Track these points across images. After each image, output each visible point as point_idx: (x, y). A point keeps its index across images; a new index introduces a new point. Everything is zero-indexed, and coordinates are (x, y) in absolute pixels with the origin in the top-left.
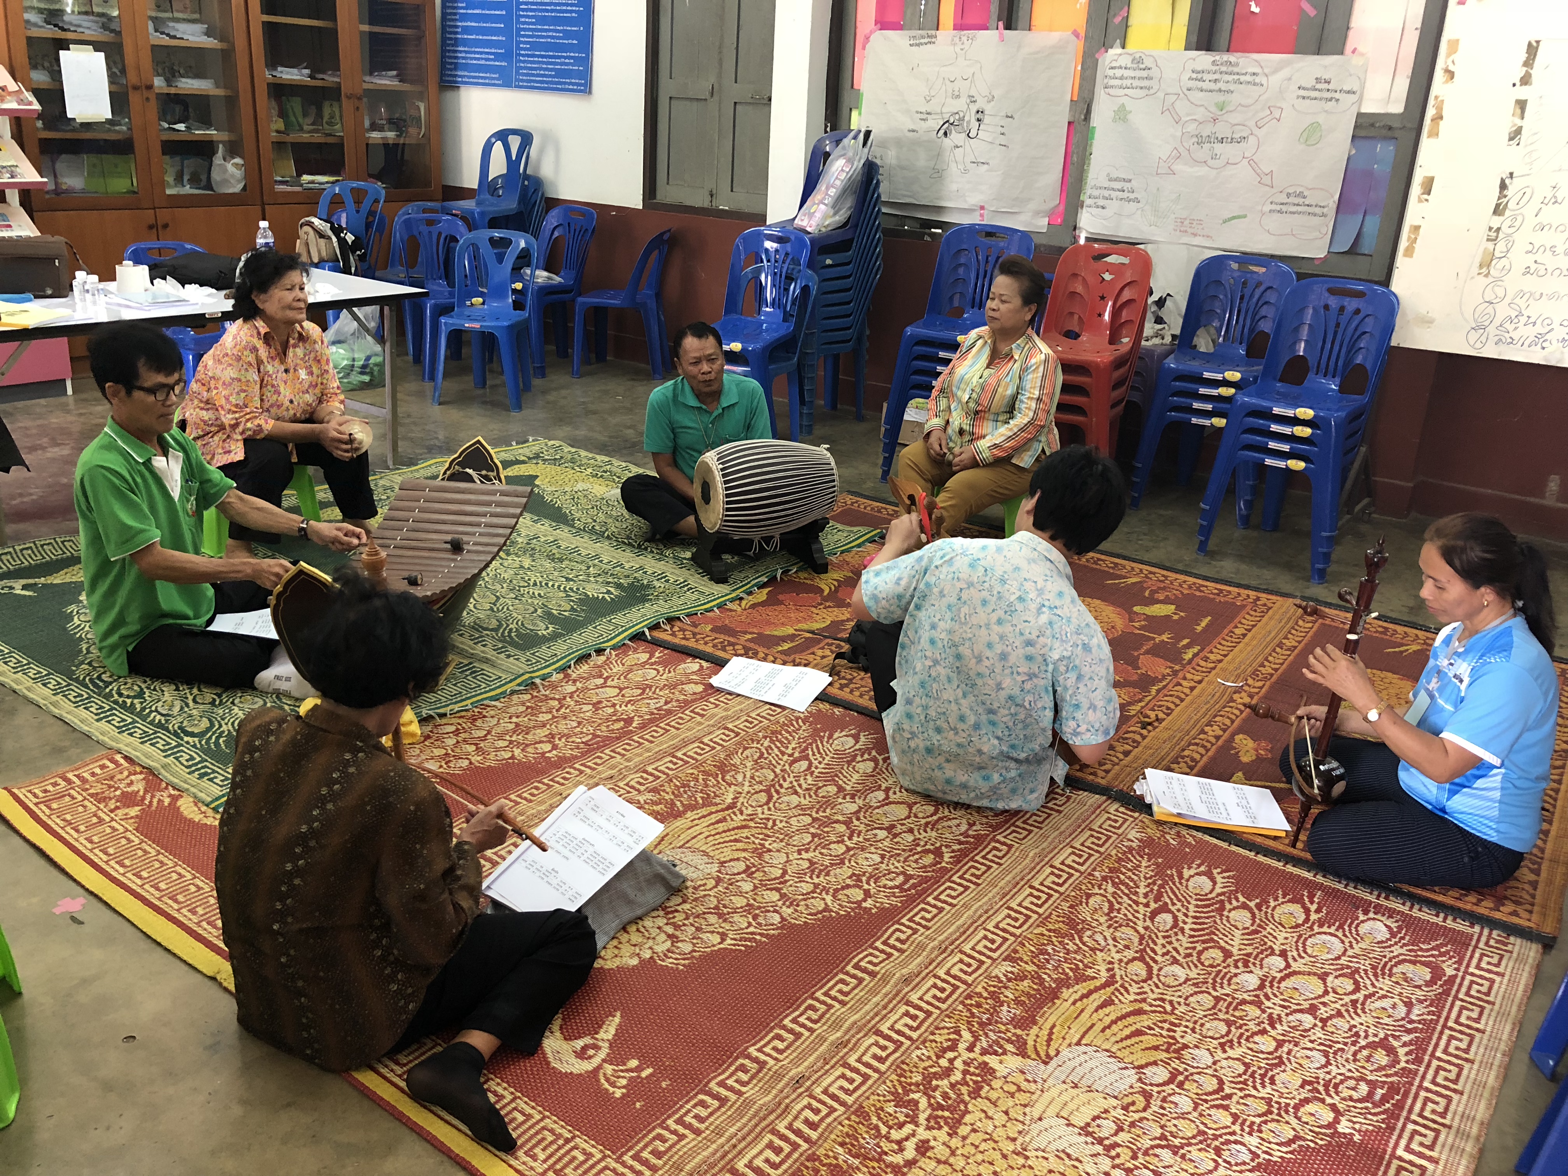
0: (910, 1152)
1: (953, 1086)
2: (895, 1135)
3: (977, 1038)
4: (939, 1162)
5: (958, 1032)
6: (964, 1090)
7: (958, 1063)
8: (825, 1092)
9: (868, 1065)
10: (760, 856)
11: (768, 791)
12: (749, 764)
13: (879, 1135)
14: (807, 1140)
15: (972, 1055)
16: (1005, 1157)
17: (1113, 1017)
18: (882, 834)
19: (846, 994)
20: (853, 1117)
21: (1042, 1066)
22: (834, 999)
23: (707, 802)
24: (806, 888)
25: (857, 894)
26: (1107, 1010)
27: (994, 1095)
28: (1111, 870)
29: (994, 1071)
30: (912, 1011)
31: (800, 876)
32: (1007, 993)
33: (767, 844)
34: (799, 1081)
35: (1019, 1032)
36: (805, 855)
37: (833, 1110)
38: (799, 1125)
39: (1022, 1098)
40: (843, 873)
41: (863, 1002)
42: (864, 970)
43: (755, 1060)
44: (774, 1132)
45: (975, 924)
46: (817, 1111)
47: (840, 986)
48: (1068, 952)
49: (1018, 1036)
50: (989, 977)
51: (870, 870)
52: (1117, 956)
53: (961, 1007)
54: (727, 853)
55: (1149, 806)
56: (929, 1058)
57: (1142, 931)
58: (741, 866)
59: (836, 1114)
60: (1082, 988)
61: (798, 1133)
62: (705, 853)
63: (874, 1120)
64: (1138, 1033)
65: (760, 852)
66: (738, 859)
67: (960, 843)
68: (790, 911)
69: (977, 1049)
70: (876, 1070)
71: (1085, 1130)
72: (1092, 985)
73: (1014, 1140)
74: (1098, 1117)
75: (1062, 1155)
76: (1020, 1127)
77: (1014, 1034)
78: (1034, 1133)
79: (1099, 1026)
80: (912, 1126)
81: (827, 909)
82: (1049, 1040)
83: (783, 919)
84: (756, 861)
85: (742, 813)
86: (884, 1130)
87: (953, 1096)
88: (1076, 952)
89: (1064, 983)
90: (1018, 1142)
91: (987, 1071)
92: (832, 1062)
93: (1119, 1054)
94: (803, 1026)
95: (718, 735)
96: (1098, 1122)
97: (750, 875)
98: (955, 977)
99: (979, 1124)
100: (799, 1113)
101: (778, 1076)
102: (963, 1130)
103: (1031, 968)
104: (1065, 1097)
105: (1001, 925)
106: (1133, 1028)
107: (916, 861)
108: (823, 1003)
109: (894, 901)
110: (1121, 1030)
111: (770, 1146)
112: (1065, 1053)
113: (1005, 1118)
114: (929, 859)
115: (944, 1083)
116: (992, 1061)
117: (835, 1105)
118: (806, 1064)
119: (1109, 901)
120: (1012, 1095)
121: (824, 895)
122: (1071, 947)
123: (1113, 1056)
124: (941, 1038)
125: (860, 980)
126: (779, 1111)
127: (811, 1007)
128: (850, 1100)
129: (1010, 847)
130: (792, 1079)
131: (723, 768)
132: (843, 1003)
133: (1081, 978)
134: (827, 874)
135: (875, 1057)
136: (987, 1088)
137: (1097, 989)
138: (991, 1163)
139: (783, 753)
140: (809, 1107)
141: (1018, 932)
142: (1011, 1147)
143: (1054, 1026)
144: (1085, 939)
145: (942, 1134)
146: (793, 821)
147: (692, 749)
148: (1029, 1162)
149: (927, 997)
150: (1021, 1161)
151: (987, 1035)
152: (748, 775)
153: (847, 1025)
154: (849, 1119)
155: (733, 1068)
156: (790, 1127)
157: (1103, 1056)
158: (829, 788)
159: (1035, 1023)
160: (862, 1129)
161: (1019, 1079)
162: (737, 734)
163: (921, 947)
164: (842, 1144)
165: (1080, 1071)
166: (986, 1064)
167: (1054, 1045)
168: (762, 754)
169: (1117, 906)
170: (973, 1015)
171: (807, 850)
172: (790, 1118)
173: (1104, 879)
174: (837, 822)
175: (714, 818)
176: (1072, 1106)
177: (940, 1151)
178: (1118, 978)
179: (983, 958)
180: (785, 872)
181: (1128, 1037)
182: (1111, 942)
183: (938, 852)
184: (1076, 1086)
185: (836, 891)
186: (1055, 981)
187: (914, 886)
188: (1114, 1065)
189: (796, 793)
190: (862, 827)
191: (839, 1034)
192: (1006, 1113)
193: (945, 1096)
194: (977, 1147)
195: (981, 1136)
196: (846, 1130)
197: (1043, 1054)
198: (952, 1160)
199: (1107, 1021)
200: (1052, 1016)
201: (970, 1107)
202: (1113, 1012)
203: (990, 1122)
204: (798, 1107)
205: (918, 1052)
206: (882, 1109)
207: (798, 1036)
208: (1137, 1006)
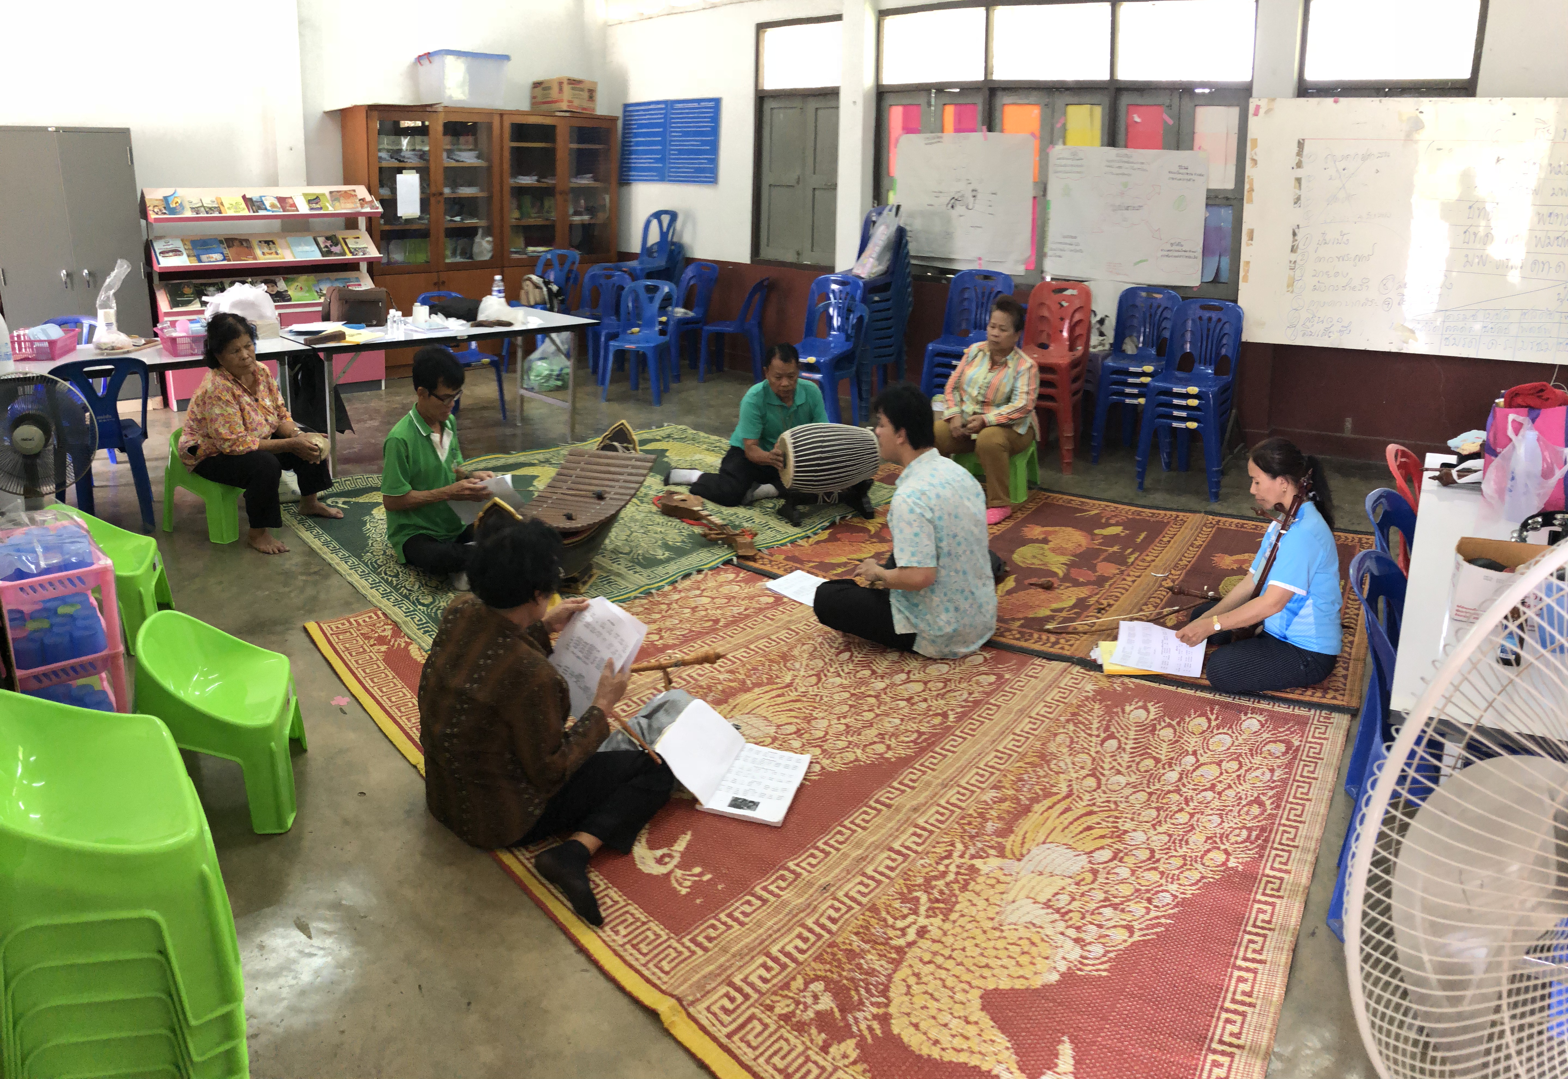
0: (911, 935)
1: (947, 884)
2: (900, 924)
3: (966, 847)
4: (934, 941)
5: (953, 845)
6: (956, 886)
7: (953, 868)
8: (846, 895)
9: (882, 874)
10: (809, 722)
11: (818, 675)
12: (806, 656)
13: (887, 926)
14: (829, 931)
15: (962, 861)
16: (985, 932)
17: (1070, 820)
18: (903, 704)
19: (867, 822)
20: (867, 913)
21: (1016, 863)
22: (858, 826)
23: (770, 681)
24: (841, 744)
25: (881, 748)
26: (1065, 815)
27: (978, 888)
28: (1074, 714)
29: (979, 870)
30: (919, 831)
31: (838, 736)
32: (993, 812)
33: (814, 714)
34: (825, 888)
35: (1000, 840)
36: (843, 721)
37: (850, 908)
38: (823, 920)
39: (1000, 888)
40: (871, 733)
41: (879, 827)
42: (883, 804)
43: (793, 872)
44: (803, 926)
45: (971, 764)
46: (837, 910)
47: (864, 816)
48: (1039, 777)
49: (999, 843)
50: (978, 802)
51: (892, 730)
52: (1075, 775)
53: (956, 826)
54: (783, 719)
55: (1101, 666)
56: (930, 865)
57: (1094, 755)
58: (793, 728)
59: (853, 911)
60: (1048, 802)
61: (823, 927)
62: (766, 718)
63: (884, 914)
64: (1089, 828)
65: (809, 719)
66: (791, 724)
67: (963, 707)
68: (828, 762)
69: (967, 856)
70: (888, 877)
71: (1047, 905)
72: (1055, 799)
73: (992, 919)
74: (1057, 894)
75: (1030, 926)
76: (998, 909)
77: (997, 842)
78: (1008, 912)
79: (1061, 827)
80: (914, 917)
81: (857, 760)
82: (1023, 843)
83: (823, 768)
84: (805, 726)
85: (796, 690)
86: (890, 921)
87: (947, 892)
88: (1045, 777)
89: (1036, 800)
90: (996, 920)
91: (973, 869)
92: (853, 873)
93: (1074, 846)
94: (832, 846)
95: (783, 634)
96: (1058, 897)
97: (800, 736)
98: (952, 804)
99: (966, 911)
100: (824, 911)
101: (810, 884)
102: (954, 916)
103: (1011, 792)
104: (1033, 883)
105: (990, 764)
106: (1084, 826)
107: (928, 722)
108: (849, 829)
109: (909, 752)
110: (1077, 828)
111: (799, 936)
112: (1035, 851)
113: (986, 903)
114: (938, 720)
115: (940, 883)
116: (978, 863)
117: (853, 905)
118: (833, 875)
119: (1071, 737)
120: (993, 886)
121: (855, 750)
122: (1042, 773)
123: (1069, 847)
124: (940, 850)
125: (879, 811)
126: (809, 911)
127: (840, 832)
128: (864, 900)
129: (999, 707)
130: (820, 886)
131: (785, 657)
132: (864, 828)
133: (1048, 795)
134: (859, 734)
135: (888, 867)
136: (973, 883)
137: (1059, 801)
138: (974, 938)
139: (831, 647)
140: (832, 906)
141: (1002, 767)
142: (990, 924)
143: (1026, 833)
144: (1052, 766)
145: (937, 921)
146: (836, 696)
147: (762, 643)
148: (1004, 934)
149: (932, 821)
150: (997, 934)
151: (974, 844)
152: (804, 663)
153: (866, 845)
154: (863, 914)
155: (774, 877)
156: (817, 923)
157: (1062, 849)
158: (864, 672)
159: (1012, 832)
160: (873, 921)
161: (999, 874)
162: (797, 633)
163: (928, 784)
164: (857, 934)
165: (1044, 863)
166: (973, 865)
167: (1026, 846)
168: (815, 649)
169: (1076, 740)
170: (965, 831)
171: (845, 717)
172: (817, 916)
173: (1068, 721)
174: (870, 696)
175: (774, 693)
176: (1038, 889)
177: (935, 933)
178: (1075, 791)
179: (974, 789)
180: (827, 733)
181: (1081, 832)
182: (1070, 766)
183: (945, 715)
184: (1041, 874)
185: (865, 746)
186: (1028, 799)
187: (925, 740)
188: (1070, 853)
189: (839, 675)
190: (888, 700)
191: (860, 852)
192: (987, 900)
193: (941, 892)
194: (963, 927)
195: (968, 919)
196: (860, 923)
197: (1017, 853)
198: (944, 939)
199: (1066, 823)
200: (1026, 825)
201: (960, 899)
202: (1070, 817)
203: (973, 908)
204: (824, 907)
205: (922, 862)
206: (890, 905)
207: (827, 854)
208: (1088, 809)
